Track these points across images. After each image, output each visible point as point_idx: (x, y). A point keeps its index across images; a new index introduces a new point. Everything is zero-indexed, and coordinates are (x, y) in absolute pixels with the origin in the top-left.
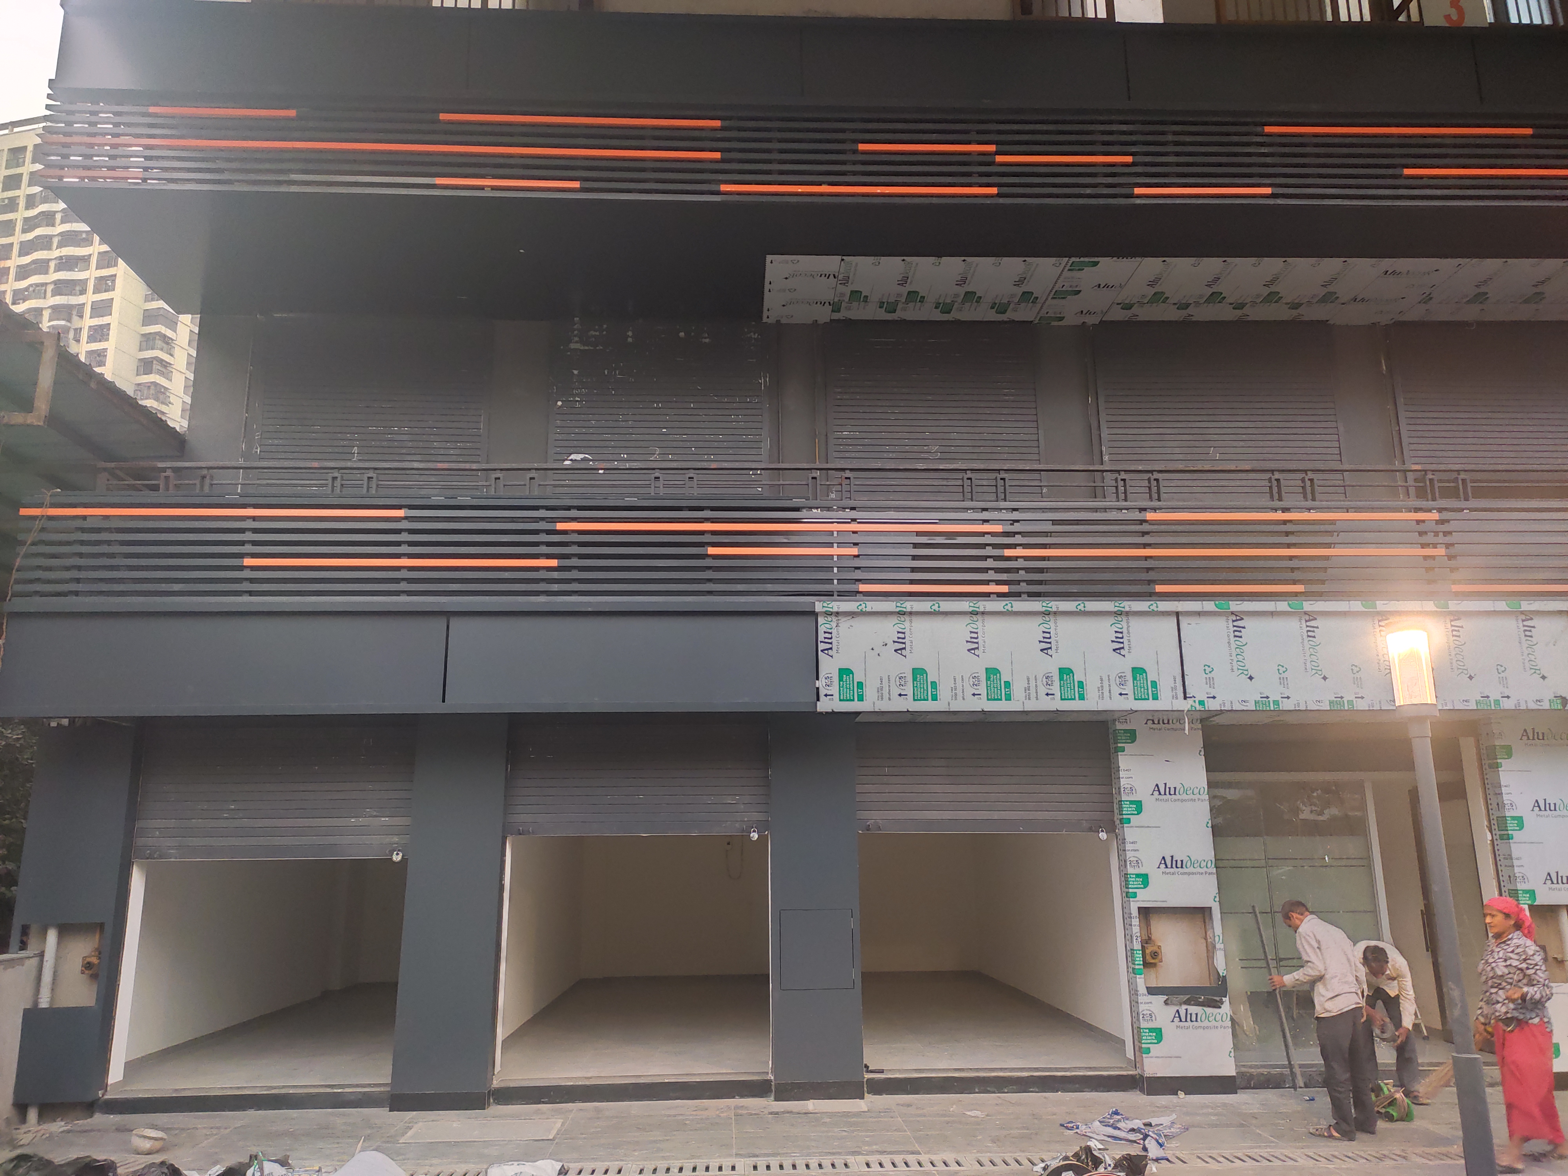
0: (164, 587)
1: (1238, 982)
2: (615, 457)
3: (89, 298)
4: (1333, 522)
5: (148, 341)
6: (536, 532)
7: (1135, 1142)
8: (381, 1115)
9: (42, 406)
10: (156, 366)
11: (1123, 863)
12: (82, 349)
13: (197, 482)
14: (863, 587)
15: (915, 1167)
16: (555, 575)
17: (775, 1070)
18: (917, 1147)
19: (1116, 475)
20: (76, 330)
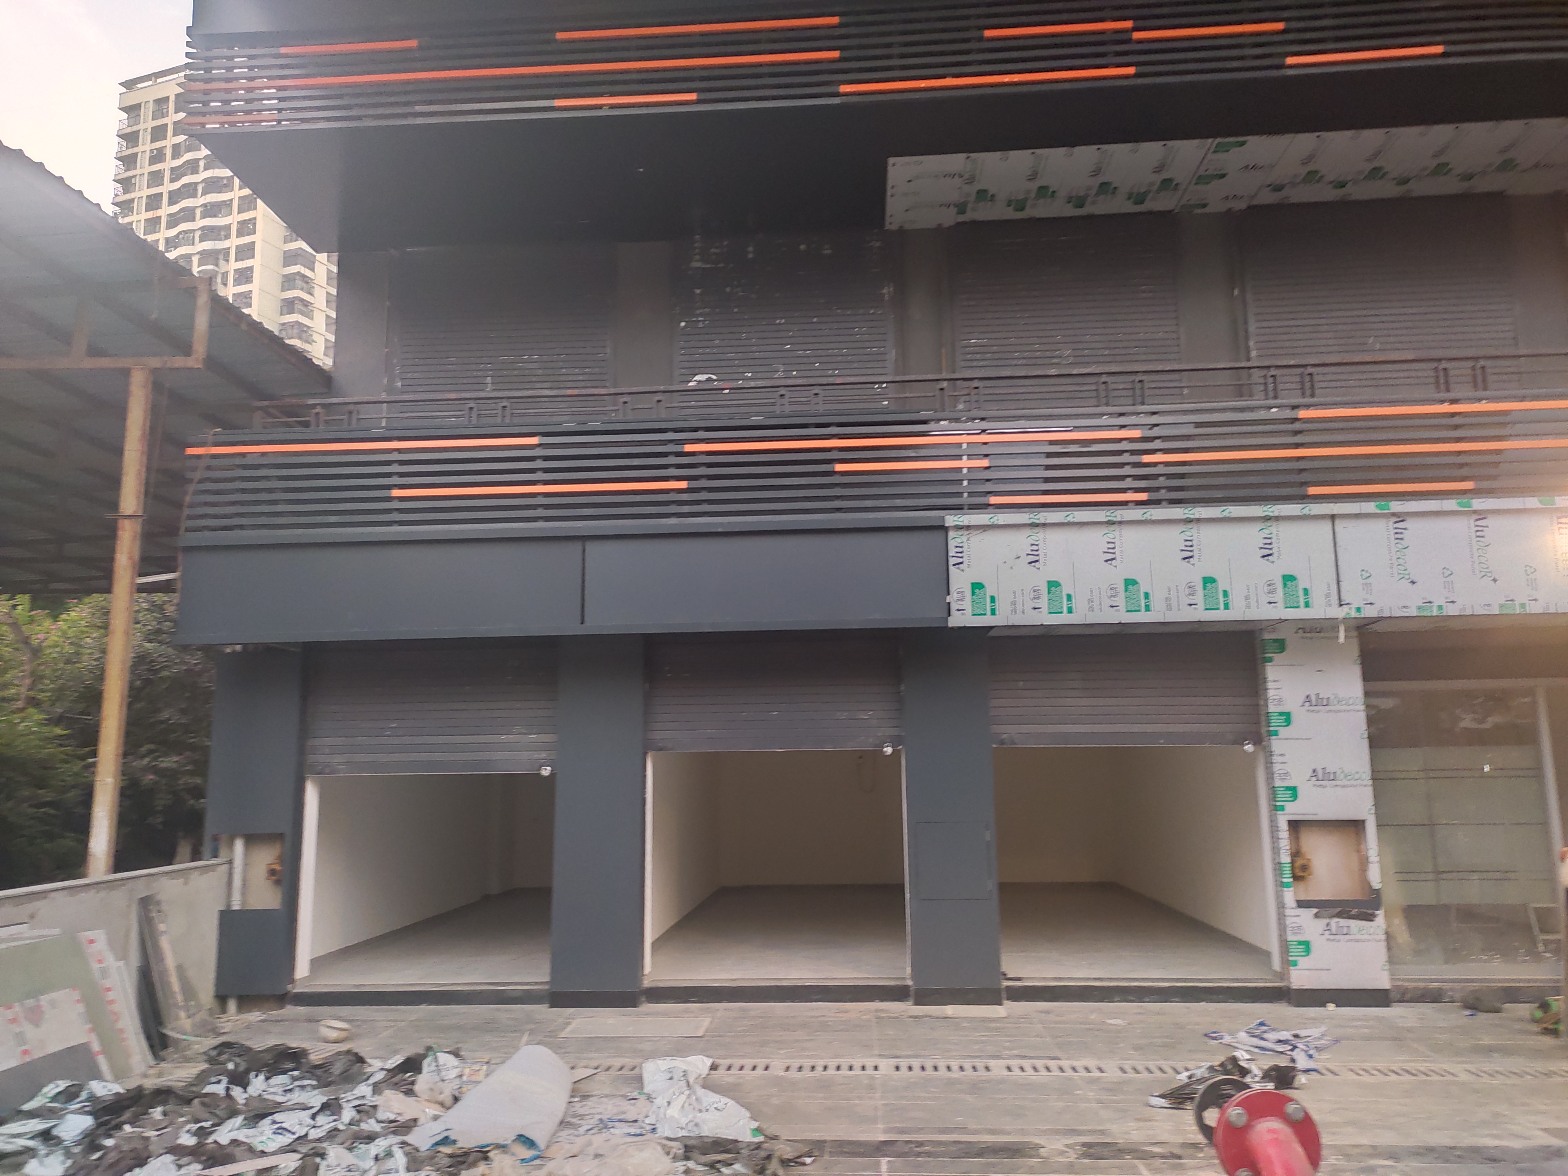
0: (319, 519)
1: (1393, 896)
2: (740, 376)
3: (233, 242)
4: (1506, 413)
5: (288, 282)
6: (665, 455)
7: (1282, 1053)
8: (542, 1010)
9: (200, 349)
10: (298, 306)
11: (1270, 776)
12: (229, 292)
13: (345, 417)
14: (994, 500)
15: (1056, 1073)
16: (685, 497)
17: (914, 976)
18: (1058, 1053)
19: (1264, 372)
20: (223, 274)
